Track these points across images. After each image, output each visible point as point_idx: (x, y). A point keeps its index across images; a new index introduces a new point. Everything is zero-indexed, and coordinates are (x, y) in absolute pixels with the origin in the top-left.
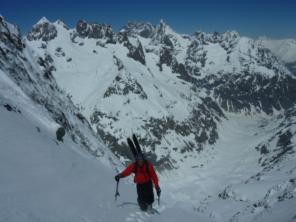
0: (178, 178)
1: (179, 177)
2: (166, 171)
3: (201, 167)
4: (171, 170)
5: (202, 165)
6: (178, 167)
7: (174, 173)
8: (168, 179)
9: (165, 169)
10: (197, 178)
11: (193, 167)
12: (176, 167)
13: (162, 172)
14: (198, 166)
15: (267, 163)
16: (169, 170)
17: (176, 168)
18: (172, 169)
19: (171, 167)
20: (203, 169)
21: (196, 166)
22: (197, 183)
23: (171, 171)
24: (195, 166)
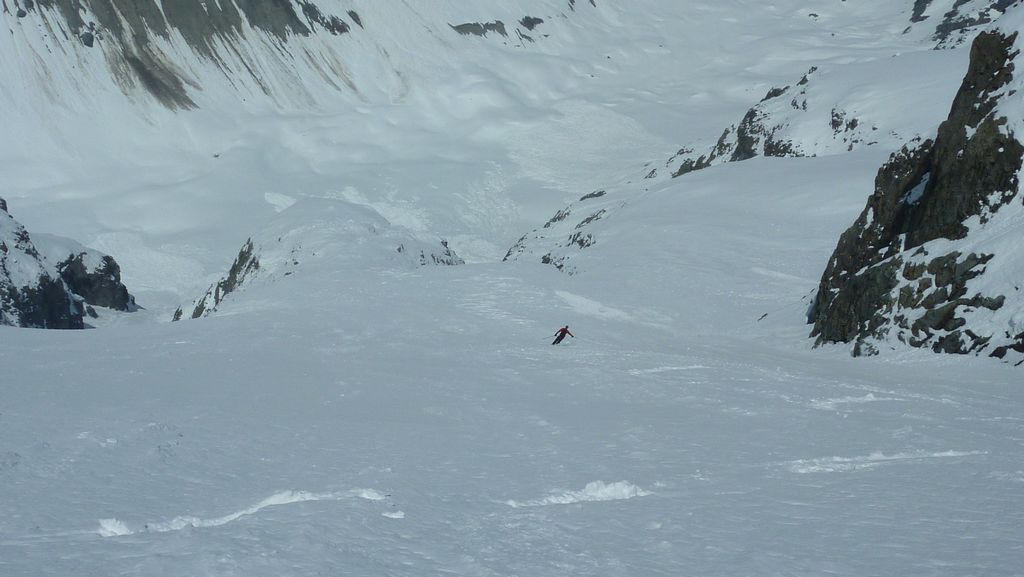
0: (346, 95)
1: (352, 86)
2: (254, 39)
3: (525, 30)
4: (291, 37)
5: (529, 23)
6: (349, 21)
7: (319, 60)
8: (268, 100)
9: (245, 24)
10: (489, 99)
11: (463, 29)
12: (334, 20)
13: (219, 44)
14: (499, 27)
15: (976, 17)
16: (280, 33)
17: (337, 27)
18: (306, 32)
19: (292, 15)
20: (540, 46)
21: (488, 26)
22: (490, 133)
23: (294, 40)
24: (483, 20)
